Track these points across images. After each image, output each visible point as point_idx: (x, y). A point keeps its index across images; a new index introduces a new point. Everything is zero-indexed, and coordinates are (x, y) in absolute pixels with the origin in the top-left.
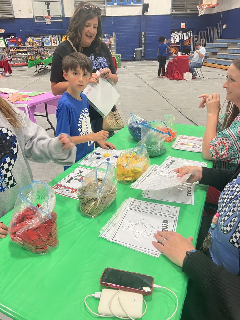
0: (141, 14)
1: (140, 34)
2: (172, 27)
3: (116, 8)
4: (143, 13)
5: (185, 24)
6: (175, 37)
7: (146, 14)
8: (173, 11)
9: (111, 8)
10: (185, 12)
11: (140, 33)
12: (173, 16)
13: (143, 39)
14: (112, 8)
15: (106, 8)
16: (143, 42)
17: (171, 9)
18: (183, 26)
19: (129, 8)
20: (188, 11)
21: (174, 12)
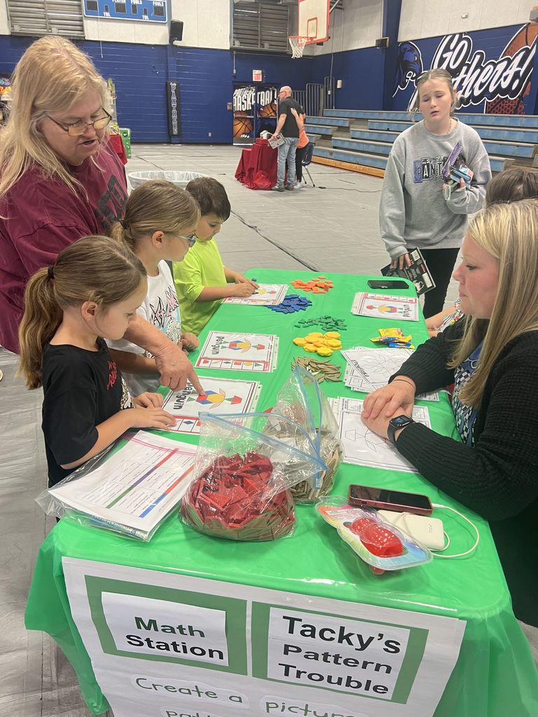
0: (166, 42)
1: (167, 87)
2: (235, 77)
3: (109, 23)
4: (171, 40)
5: (261, 71)
6: (243, 99)
7: (176, 43)
8: (234, 42)
9: (95, 22)
10: (259, 48)
11: (166, 83)
12: (235, 53)
13: (174, 98)
14: (100, 23)
15: (85, 21)
16: (174, 105)
17: (230, 38)
18: (257, 75)
19: (138, 27)
20: (267, 47)
21: (237, 45)
